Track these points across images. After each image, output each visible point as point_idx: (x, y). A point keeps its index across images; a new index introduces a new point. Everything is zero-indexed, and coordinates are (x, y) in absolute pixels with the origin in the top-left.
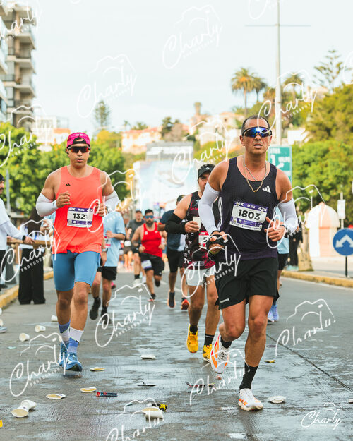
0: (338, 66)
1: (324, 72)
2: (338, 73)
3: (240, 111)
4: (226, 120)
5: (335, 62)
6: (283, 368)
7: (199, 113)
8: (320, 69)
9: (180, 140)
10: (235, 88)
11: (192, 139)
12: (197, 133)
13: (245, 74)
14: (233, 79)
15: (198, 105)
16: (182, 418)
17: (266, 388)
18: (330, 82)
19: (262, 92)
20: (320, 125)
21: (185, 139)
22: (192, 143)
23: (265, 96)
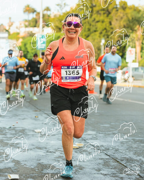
0: (65, 4)
1: (59, 6)
2: (64, 6)
3: (26, 21)
4: (21, 24)
5: (64, 2)
6: (41, 119)
7: (10, 21)
8: (58, 5)
9: (3, 31)
10: (24, 12)
11: (7, 31)
12: (9, 29)
13: (28, 6)
14: (24, 9)
15: (10, 18)
16: (3, 137)
17: (35, 127)
18: (61, 10)
19: (35, 13)
20: (57, 27)
21: (5, 31)
22: (7, 32)
23: (36, 15)
